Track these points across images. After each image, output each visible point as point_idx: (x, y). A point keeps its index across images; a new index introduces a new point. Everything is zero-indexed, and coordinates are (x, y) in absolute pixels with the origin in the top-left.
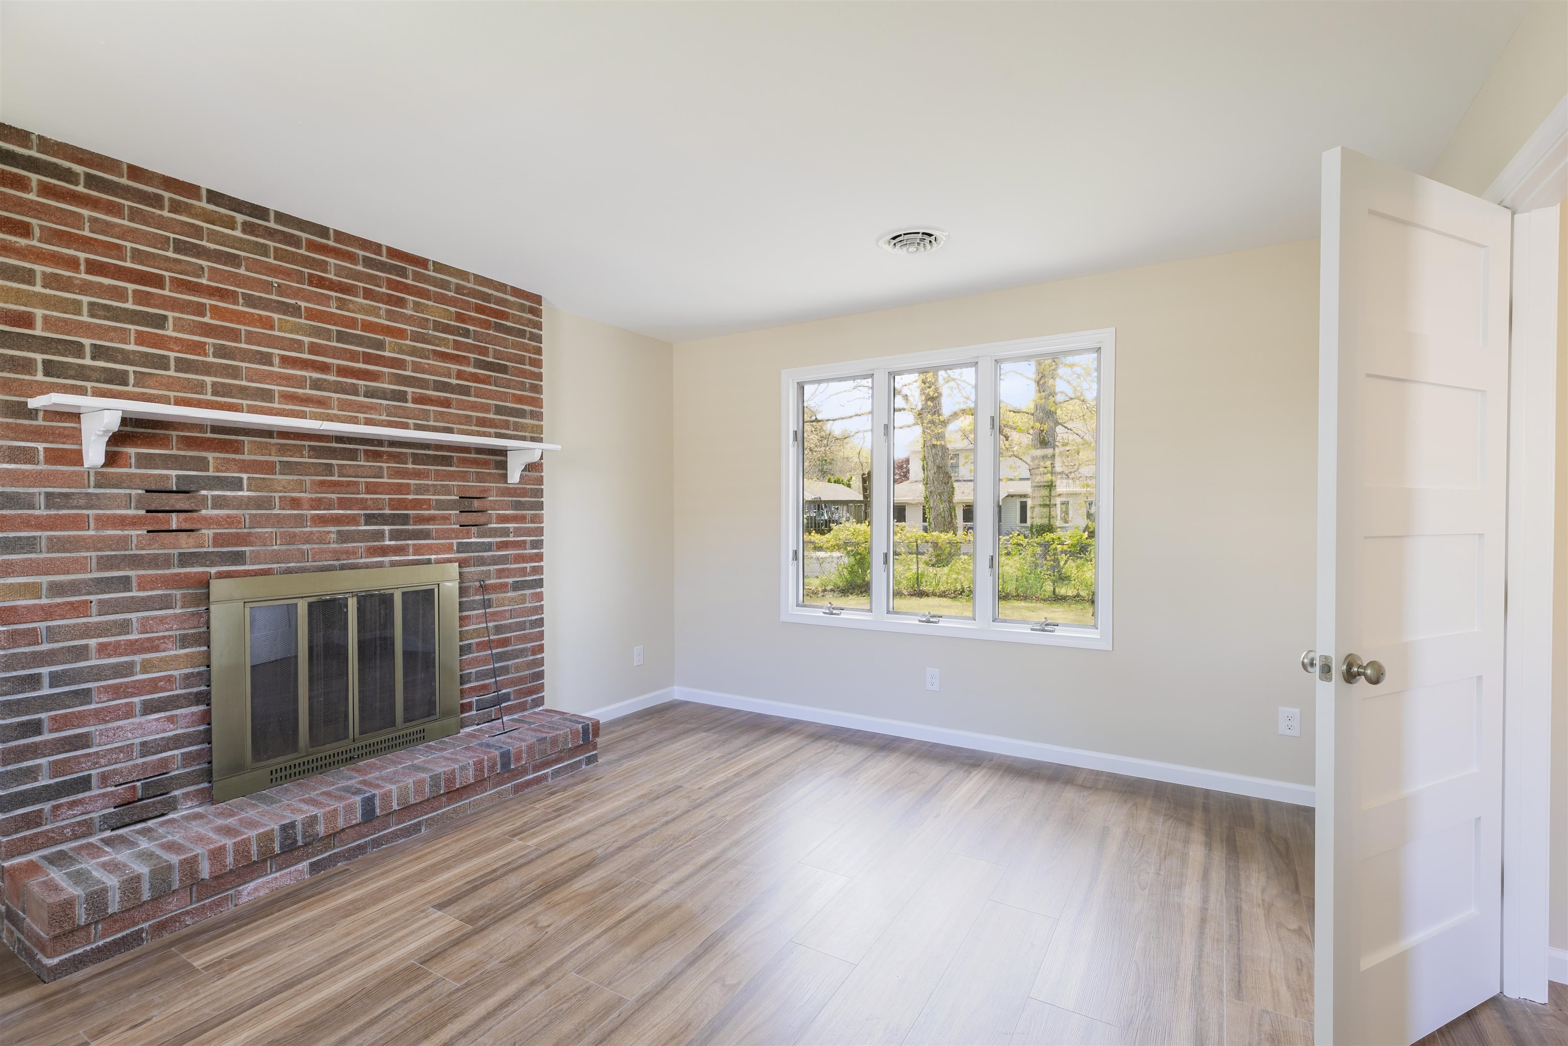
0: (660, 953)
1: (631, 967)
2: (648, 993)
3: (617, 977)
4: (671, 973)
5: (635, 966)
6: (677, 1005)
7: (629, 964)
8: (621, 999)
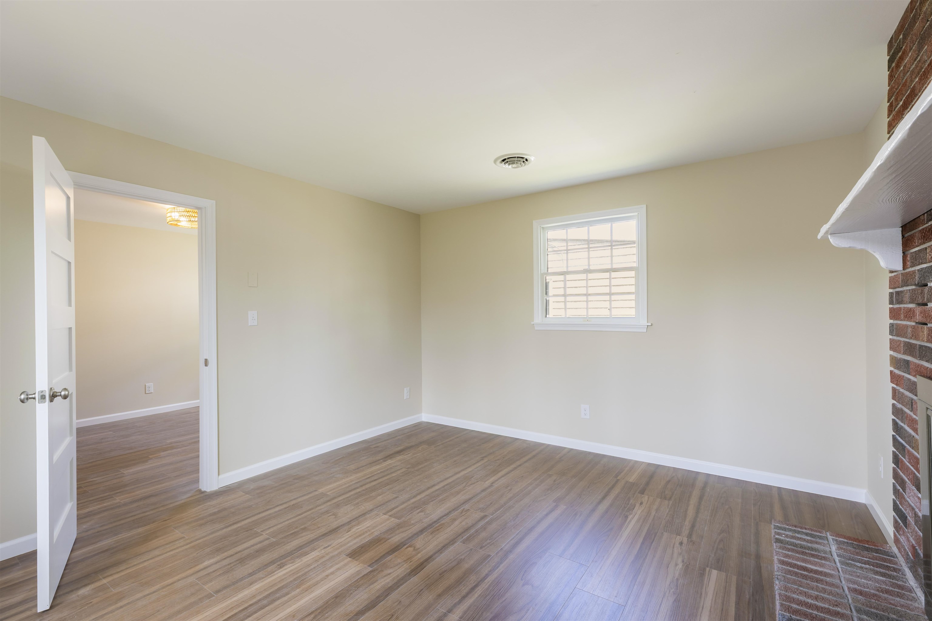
0: (448, 563)
1: (463, 557)
2: (451, 545)
3: (468, 553)
4: (441, 553)
5: (461, 557)
6: (437, 540)
7: (464, 558)
8: (464, 543)
